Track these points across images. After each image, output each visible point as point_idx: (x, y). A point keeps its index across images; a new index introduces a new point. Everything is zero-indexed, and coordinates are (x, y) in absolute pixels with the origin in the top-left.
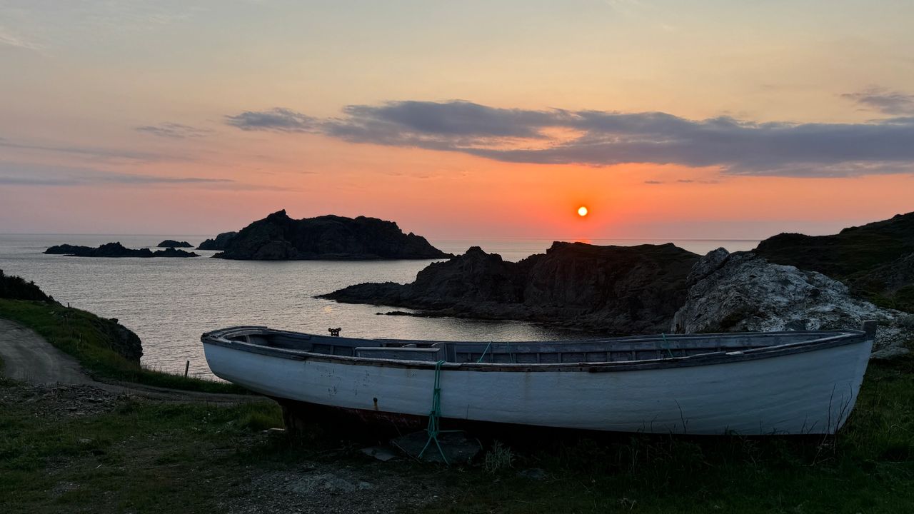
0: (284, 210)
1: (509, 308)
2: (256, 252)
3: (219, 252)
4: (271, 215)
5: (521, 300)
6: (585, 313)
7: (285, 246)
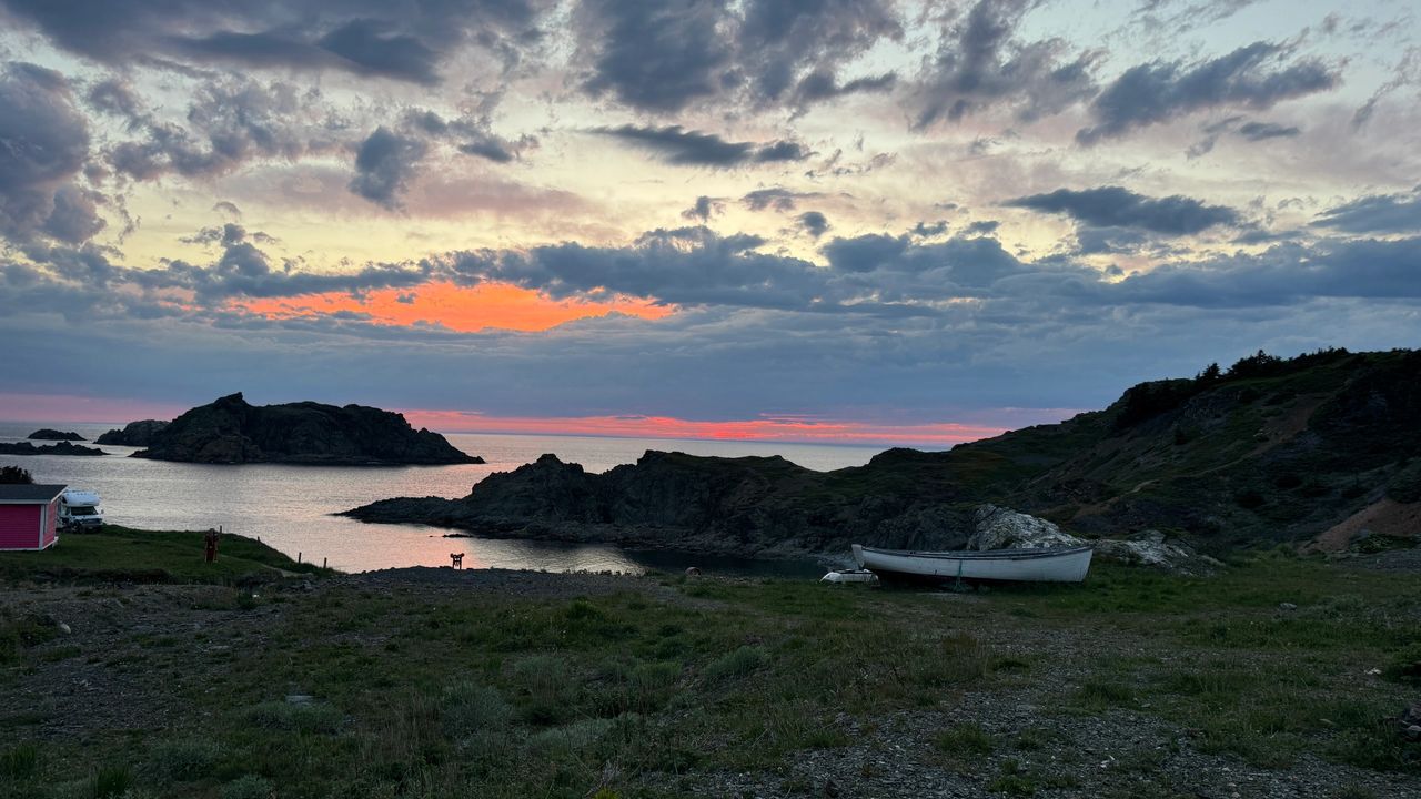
0: (240, 393)
1: (598, 529)
2: (199, 450)
3: (141, 449)
4: (220, 399)
5: (608, 519)
6: (687, 535)
7: (242, 443)
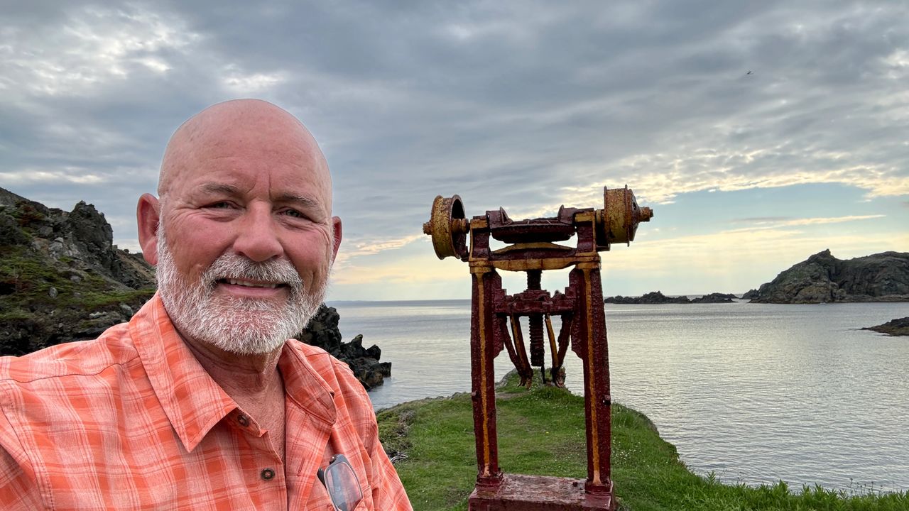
0: (828, 250)
2: (795, 295)
7: (830, 287)
